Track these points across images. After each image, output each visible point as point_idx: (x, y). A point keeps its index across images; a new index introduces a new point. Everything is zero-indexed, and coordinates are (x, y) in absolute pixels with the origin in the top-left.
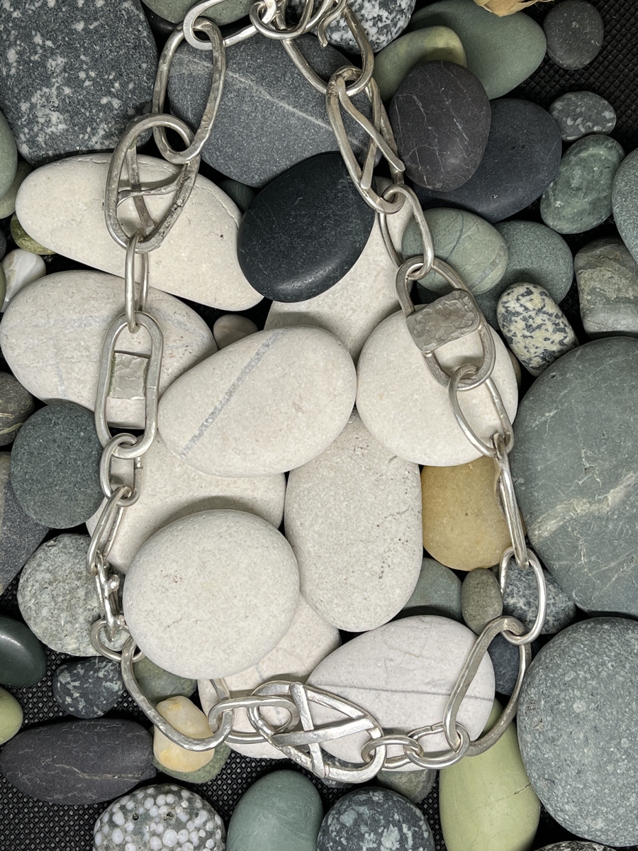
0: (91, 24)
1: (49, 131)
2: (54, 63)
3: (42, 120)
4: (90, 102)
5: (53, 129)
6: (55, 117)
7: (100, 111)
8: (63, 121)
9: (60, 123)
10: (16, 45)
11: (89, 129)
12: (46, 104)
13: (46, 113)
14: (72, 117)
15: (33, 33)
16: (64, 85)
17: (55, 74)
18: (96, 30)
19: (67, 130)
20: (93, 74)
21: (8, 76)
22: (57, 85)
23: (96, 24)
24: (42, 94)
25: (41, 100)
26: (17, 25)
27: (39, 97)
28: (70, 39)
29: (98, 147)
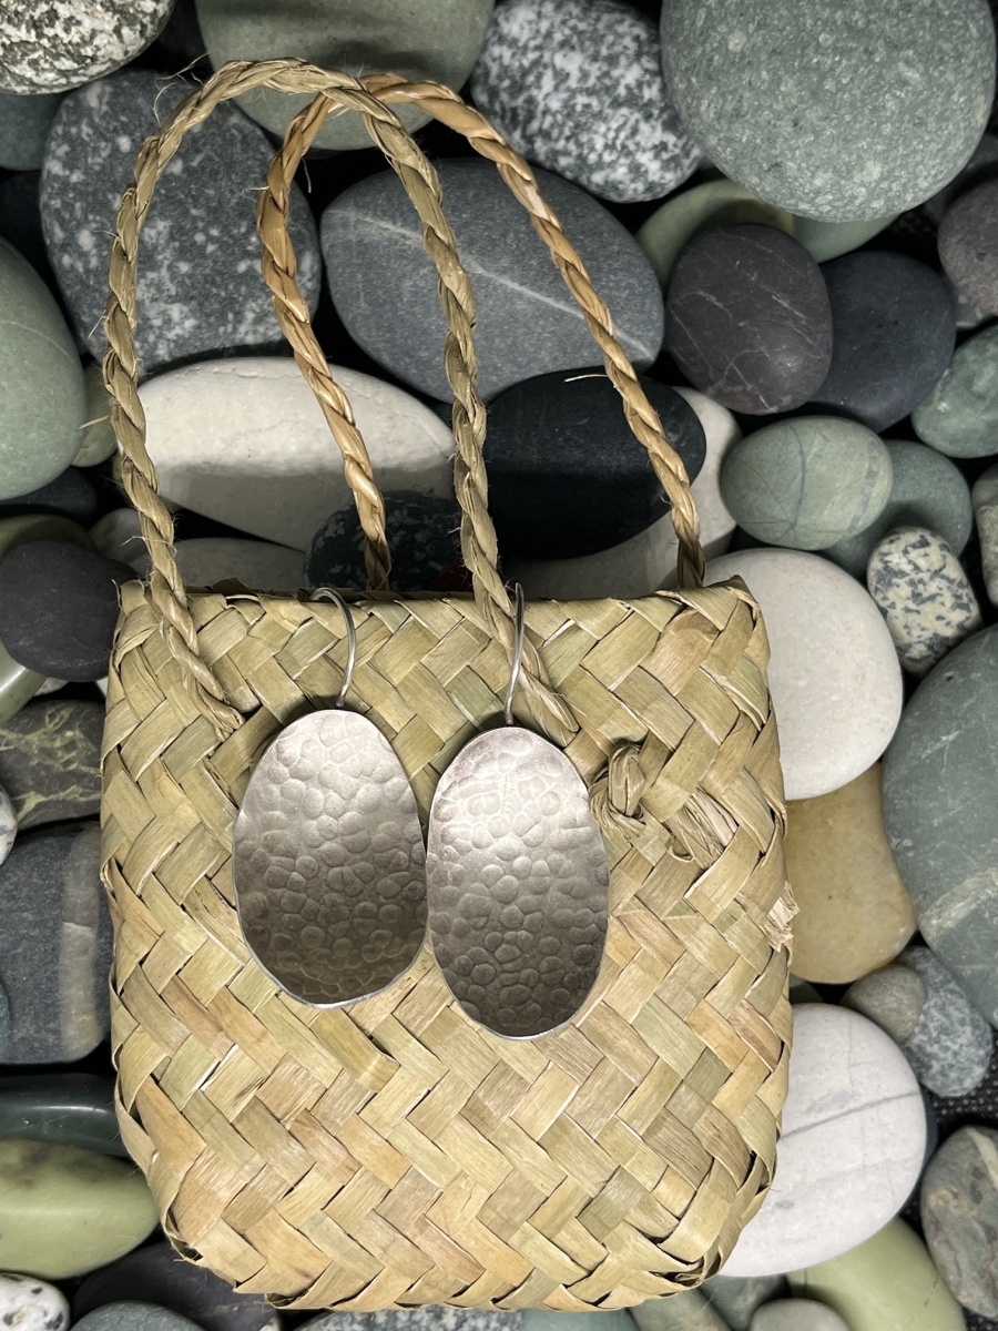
0: (192, 160)
1: (171, 335)
2: (153, 233)
3: (157, 322)
4: (220, 273)
5: (178, 331)
6: (176, 311)
7: (241, 283)
8: (189, 315)
9: (186, 317)
10: (88, 222)
11: (231, 316)
12: (158, 295)
13: (162, 309)
14: (201, 304)
15: (110, 196)
16: (176, 260)
17: (159, 249)
18: (202, 167)
19: (198, 327)
20: (215, 232)
21: (88, 271)
22: (166, 263)
23: (199, 158)
24: (148, 282)
25: (149, 292)
26: (81, 193)
27: (145, 288)
28: (167, 190)
29: (250, 340)
